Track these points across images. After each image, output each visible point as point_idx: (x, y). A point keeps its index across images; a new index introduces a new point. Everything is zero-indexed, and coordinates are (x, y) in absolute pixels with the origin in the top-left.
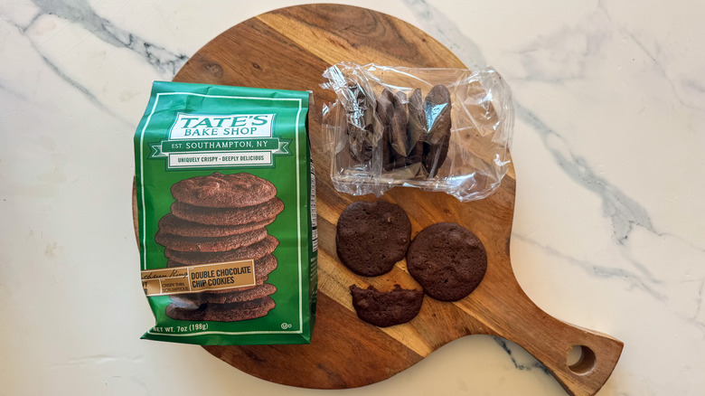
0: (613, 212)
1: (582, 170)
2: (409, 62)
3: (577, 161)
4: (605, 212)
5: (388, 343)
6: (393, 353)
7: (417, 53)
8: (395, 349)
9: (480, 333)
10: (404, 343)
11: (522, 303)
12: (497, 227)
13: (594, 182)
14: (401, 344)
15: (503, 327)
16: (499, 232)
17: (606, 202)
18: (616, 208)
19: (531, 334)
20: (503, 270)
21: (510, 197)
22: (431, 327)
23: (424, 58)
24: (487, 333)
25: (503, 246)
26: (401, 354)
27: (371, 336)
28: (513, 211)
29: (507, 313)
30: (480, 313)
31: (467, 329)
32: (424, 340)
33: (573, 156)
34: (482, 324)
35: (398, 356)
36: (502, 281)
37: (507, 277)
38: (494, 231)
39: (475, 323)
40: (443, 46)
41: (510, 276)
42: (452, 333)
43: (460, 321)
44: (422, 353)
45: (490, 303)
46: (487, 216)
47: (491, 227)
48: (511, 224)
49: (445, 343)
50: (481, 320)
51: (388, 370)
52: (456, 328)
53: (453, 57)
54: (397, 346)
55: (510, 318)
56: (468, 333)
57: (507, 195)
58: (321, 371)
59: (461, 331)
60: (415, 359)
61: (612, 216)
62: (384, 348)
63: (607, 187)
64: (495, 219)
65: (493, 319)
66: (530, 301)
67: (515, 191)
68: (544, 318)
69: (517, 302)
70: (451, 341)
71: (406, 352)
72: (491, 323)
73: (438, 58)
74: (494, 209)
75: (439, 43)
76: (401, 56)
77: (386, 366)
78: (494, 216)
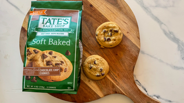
0: (181, 49)
1: (172, 36)
2: (114, 5)
3: (171, 33)
4: (178, 49)
5: (91, 91)
6: (92, 95)
7: (117, 3)
8: (93, 94)
9: (120, 94)
10: (96, 92)
11: (134, 87)
12: (131, 62)
13: (175, 40)
14: (95, 93)
15: (127, 93)
16: (131, 64)
17: (179, 46)
18: (182, 48)
19: (135, 97)
20: (131, 76)
21: (137, 54)
22: (105, 89)
23: (119, 5)
24: (122, 94)
25: (132, 68)
26: (94, 95)
27: (86, 89)
28: (137, 58)
29: (129, 89)
30: (121, 87)
31: (116, 92)
32: (102, 92)
33: (169, 31)
34: (121, 91)
35: (94, 96)
36: (130, 79)
37: (131, 78)
38: (130, 63)
39: (119, 90)
40: (125, 2)
41: (132, 78)
42: (111, 92)
43: (114, 89)
44: (101, 96)
45: (125, 85)
46: (129, 58)
47: (129, 62)
48: (136, 62)
49: (108, 95)
50: (121, 90)
51: (89, 99)
52: (112, 91)
53: (128, 6)
54: (94, 93)
55: (130, 91)
56: (116, 93)
57: (136, 53)
58: (69, 96)
59: (114, 92)
60: (98, 98)
61: (181, 51)
62: (90, 93)
63: (180, 41)
64: (131, 60)
65: (124, 90)
66: (137, 87)
67: (139, 52)
68: (140, 92)
69: (133, 86)
70: (110, 94)
71: (96, 95)
72: (124, 91)
73: (123, 6)
74: (131, 57)
75: (125, 1)
76: (112, 3)
77: (89, 98)
78: (131, 59)
